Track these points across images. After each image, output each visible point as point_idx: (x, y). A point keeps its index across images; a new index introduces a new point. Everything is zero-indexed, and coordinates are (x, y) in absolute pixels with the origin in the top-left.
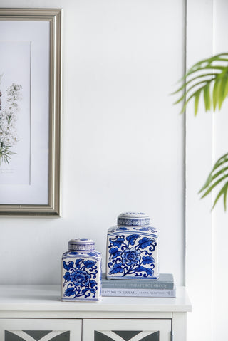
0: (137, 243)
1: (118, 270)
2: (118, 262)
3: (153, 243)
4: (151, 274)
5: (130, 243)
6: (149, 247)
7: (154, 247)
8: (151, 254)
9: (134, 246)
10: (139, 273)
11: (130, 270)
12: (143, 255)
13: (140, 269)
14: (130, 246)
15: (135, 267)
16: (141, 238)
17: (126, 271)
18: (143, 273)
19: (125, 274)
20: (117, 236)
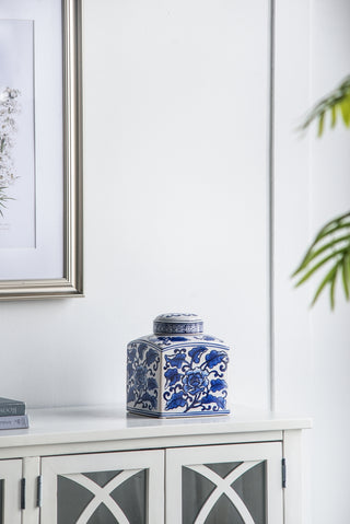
0: (203, 360)
1: (178, 402)
3: (224, 359)
4: (223, 406)
5: (193, 360)
6: (219, 365)
7: (226, 363)
8: (222, 375)
9: (199, 365)
10: (206, 406)
12: (212, 377)
13: (209, 399)
14: (194, 365)
16: (208, 352)
17: (190, 404)
18: (213, 405)
19: (188, 409)
20: (175, 351)
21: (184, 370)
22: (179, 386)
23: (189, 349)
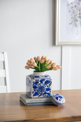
0: (44, 83)
1: (36, 94)
2: (36, 91)
3: (50, 82)
4: (50, 95)
6: (49, 84)
7: (51, 84)
10: (45, 95)
15: (43, 93)
19: (39, 96)
20: (36, 80)
21: (38, 86)
23: (40, 80)
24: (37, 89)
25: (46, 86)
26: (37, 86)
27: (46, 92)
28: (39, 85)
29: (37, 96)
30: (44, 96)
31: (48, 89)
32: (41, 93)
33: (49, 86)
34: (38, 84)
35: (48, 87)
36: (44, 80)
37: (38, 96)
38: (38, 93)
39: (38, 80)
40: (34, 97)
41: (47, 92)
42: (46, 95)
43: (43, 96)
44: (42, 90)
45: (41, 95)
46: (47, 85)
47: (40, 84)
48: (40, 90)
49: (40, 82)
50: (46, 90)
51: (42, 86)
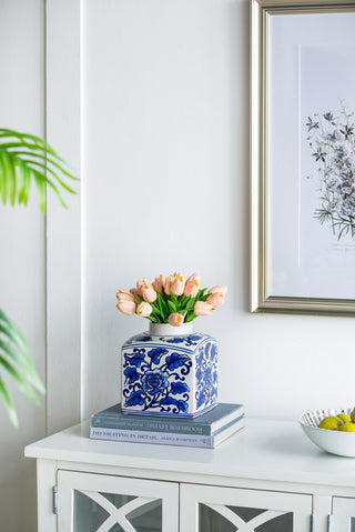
0: (163, 361)
1: (137, 400)
2: (137, 389)
3: (187, 363)
4: (184, 410)
5: (153, 361)
6: (180, 368)
7: (188, 368)
8: (183, 379)
9: (159, 366)
10: (166, 407)
11: (154, 402)
12: (172, 379)
13: (168, 401)
14: (154, 366)
15: (161, 397)
16: (169, 354)
17: (148, 403)
18: (173, 407)
19: (146, 408)
20: (135, 350)
21: (142, 370)
22: (138, 384)
23: (148, 350)
24: (139, 381)
25: (170, 373)
26: (139, 370)
27: (171, 395)
28: (146, 369)
29: (139, 408)
30: (163, 409)
31: (179, 388)
32: (152, 397)
33: (181, 376)
34: (143, 364)
35: (177, 377)
36: (163, 351)
37: (143, 407)
38: (143, 396)
39: (144, 351)
40: (130, 408)
41: (173, 397)
42: (169, 409)
43: (158, 409)
44: (155, 387)
45: (150, 406)
46: (176, 371)
47: (149, 366)
48: (148, 387)
49: (148, 359)
50: (169, 388)
51: (157, 371)
